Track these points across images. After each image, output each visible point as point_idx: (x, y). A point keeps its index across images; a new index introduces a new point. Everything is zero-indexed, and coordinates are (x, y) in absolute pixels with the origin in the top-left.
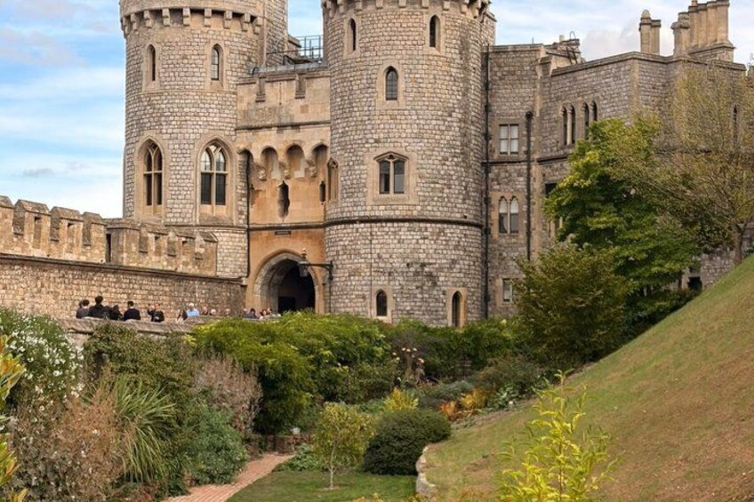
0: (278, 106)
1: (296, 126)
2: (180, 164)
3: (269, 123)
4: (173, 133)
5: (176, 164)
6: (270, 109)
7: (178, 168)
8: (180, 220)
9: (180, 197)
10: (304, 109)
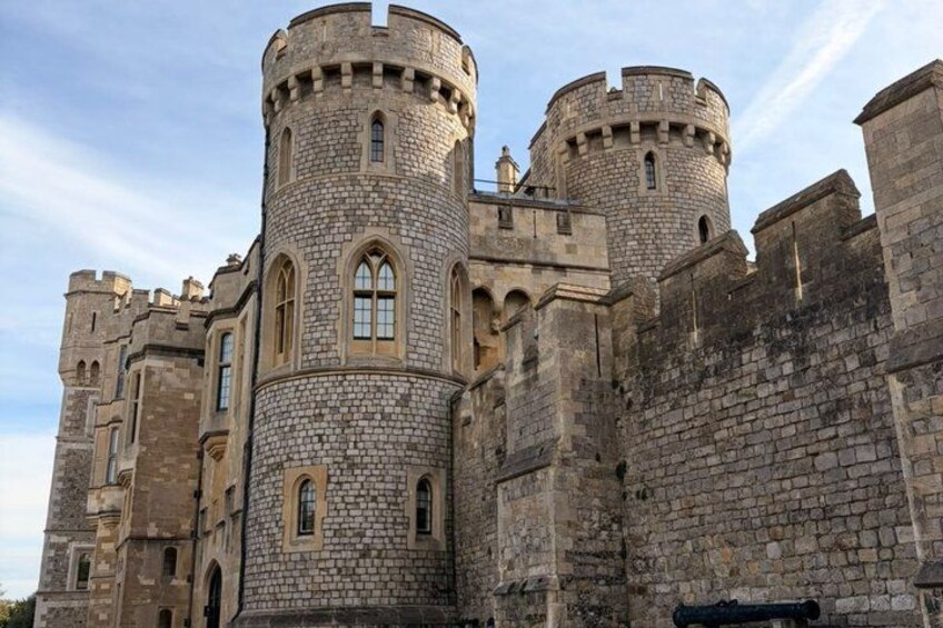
0: (532, 238)
1: (561, 268)
2: (427, 284)
3: (520, 258)
4: (416, 238)
5: (421, 283)
6: (519, 240)
7: (424, 289)
8: (427, 366)
9: (427, 332)
10: (570, 249)
